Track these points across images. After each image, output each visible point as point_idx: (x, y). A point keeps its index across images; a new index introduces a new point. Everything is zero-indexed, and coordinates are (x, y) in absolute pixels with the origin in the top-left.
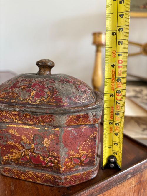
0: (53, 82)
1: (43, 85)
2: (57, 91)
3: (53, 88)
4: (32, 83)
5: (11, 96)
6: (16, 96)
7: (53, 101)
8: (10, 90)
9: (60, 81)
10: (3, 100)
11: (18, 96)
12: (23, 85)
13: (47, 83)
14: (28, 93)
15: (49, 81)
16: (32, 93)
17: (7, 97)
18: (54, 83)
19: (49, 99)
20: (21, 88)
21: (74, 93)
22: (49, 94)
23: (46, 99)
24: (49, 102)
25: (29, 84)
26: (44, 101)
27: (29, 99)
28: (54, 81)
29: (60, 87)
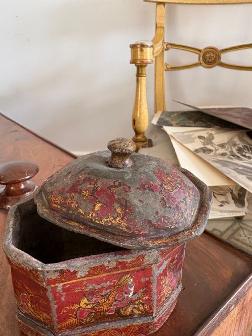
0: (127, 190)
1: (112, 193)
2: (131, 208)
3: (126, 201)
4: (98, 187)
5: (69, 204)
6: (75, 206)
7: (124, 224)
8: (68, 195)
9: (138, 188)
10: (59, 207)
11: (78, 205)
12: (85, 188)
13: (118, 190)
14: (91, 206)
15: (122, 187)
16: (96, 207)
17: (64, 203)
18: (128, 193)
19: (119, 221)
20: (83, 195)
21: (157, 213)
22: (120, 212)
23: (115, 219)
24: (119, 225)
25: (93, 190)
26: (111, 222)
27: (92, 215)
28: (129, 188)
29: (136, 202)
